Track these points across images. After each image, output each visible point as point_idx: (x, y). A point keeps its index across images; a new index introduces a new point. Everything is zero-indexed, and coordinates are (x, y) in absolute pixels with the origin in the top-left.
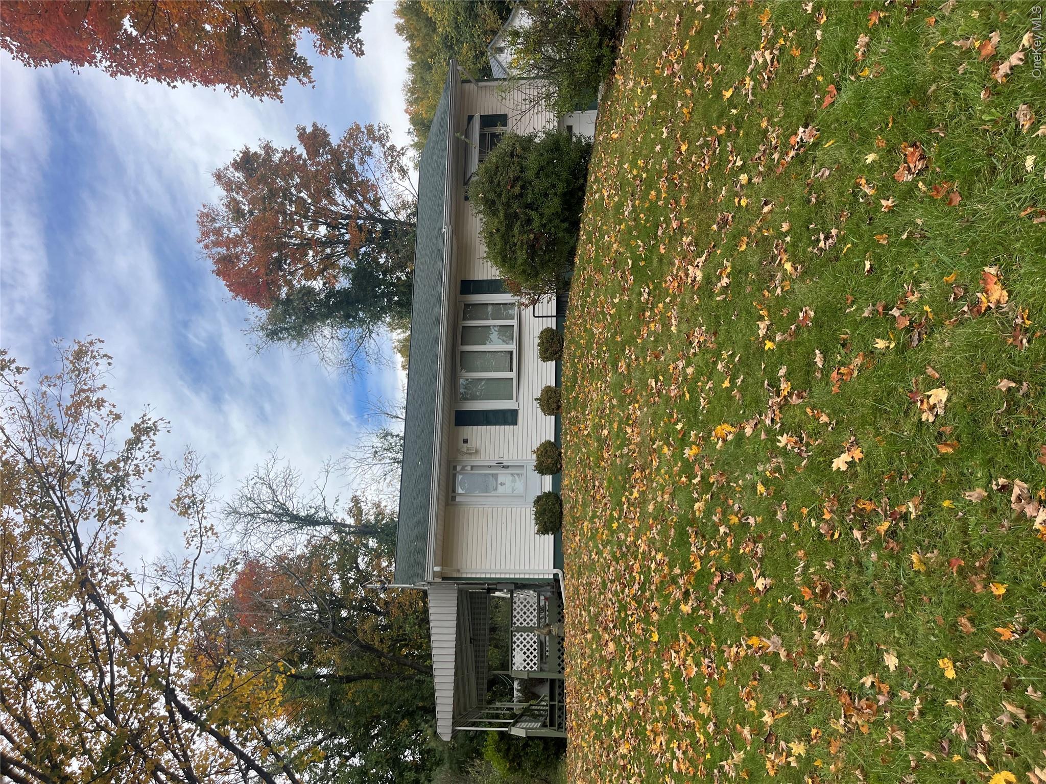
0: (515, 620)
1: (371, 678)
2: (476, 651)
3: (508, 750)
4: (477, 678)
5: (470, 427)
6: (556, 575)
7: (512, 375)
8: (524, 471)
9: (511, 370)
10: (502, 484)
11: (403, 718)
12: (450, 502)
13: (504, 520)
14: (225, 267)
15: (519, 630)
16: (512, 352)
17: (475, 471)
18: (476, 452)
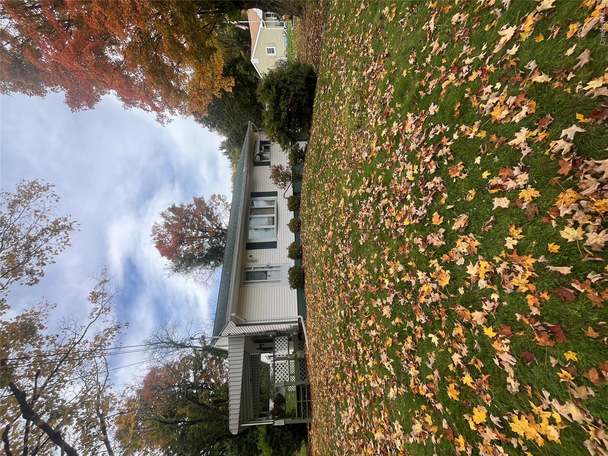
1: (203, 421)
2: (253, 386)
3: (272, 440)
4: (254, 402)
5: (254, 250)
6: (299, 319)
7: (274, 226)
8: (280, 269)
9: (273, 224)
10: (269, 276)
11: (216, 441)
12: (242, 285)
13: (271, 293)
14: (160, 246)
15: (278, 359)
16: (274, 217)
17: (256, 270)
18: (256, 261)
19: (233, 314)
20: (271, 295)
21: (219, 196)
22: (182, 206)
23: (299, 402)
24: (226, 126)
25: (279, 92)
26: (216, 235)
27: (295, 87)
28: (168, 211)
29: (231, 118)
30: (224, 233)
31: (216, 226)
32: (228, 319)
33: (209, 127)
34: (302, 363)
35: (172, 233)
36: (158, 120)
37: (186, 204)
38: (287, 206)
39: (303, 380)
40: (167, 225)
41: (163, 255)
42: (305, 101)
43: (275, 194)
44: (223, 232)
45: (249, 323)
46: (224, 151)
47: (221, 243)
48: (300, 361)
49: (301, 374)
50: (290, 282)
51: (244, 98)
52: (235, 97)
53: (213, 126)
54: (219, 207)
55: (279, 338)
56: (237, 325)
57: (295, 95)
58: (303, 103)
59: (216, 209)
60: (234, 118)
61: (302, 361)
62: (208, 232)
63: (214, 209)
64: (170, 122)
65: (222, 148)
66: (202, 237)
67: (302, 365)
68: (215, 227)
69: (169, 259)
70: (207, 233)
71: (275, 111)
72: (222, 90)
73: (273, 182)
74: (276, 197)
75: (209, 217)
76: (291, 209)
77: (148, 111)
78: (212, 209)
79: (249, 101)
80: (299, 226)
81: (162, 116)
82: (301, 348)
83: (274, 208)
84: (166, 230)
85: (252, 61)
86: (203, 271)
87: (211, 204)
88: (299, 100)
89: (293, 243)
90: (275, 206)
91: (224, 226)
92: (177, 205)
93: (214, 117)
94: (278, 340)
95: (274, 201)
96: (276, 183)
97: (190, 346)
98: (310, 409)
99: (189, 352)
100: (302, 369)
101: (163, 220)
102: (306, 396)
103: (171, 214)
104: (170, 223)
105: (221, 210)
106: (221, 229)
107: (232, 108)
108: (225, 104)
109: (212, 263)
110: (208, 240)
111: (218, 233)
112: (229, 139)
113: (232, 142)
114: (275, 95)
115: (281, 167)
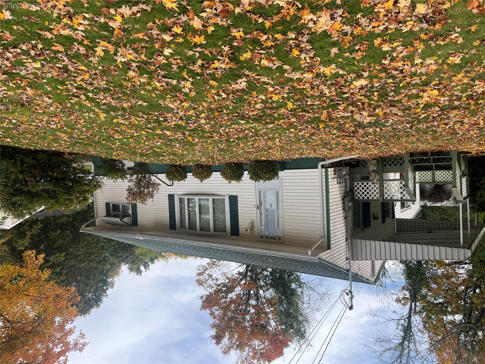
0: (375, 198)
5: (240, 226)
6: (323, 166)
7: (211, 198)
9: (208, 200)
10: (270, 206)
12: (281, 241)
13: (291, 204)
14: (268, 357)
15: (382, 195)
16: (199, 199)
17: (263, 223)
18: (252, 223)
19: (310, 253)
20: (294, 204)
21: (199, 274)
22: (213, 326)
23: (434, 168)
24: (104, 265)
25: (18, 192)
26: (255, 280)
27: (11, 172)
28: (220, 345)
29: (93, 257)
30: (251, 269)
31: (241, 280)
32: (315, 259)
33: (107, 289)
34: (388, 163)
35: (249, 339)
36: (80, 350)
37: (212, 321)
38: (181, 182)
39: (403, 162)
40: (240, 347)
41: (281, 354)
42: (28, 160)
43: (171, 197)
44: (250, 271)
45: (326, 233)
46: (142, 268)
47: (265, 273)
48: (385, 165)
49: (396, 165)
50: (269, 179)
51: (64, 239)
52: (63, 252)
53: (105, 283)
54: (214, 276)
55: (356, 193)
56: (329, 248)
57: (22, 172)
58: (32, 162)
59: (217, 280)
60: (92, 254)
61: (385, 163)
62: (250, 291)
63: (219, 283)
64: (84, 335)
65: (139, 271)
66: (257, 299)
67: (390, 163)
68: (243, 282)
69: (287, 345)
70: (252, 292)
71: (44, 198)
72: (41, 268)
73: (151, 199)
74: (176, 196)
75: (230, 289)
76: (184, 177)
77: (66, 360)
78: (219, 285)
79: (68, 232)
80: (202, 166)
81: (76, 344)
82: (364, 164)
83: (188, 199)
84: (247, 349)
85: (8, 228)
86: (306, 299)
87: (211, 286)
88: (28, 166)
89: (222, 174)
90: (186, 198)
91: (242, 269)
92: (213, 332)
93: (92, 282)
94: (359, 195)
95: (180, 199)
96: (152, 196)
97: (409, 318)
98: (440, 153)
99: (417, 320)
100: (395, 162)
101: (233, 352)
102: (425, 158)
103: (225, 341)
104: (238, 343)
105: (218, 272)
106: (246, 273)
107: (79, 255)
108: (74, 266)
109: (293, 286)
110: (261, 292)
111: (251, 277)
112: (124, 261)
113: (127, 257)
114: (23, 198)
115: (130, 190)
